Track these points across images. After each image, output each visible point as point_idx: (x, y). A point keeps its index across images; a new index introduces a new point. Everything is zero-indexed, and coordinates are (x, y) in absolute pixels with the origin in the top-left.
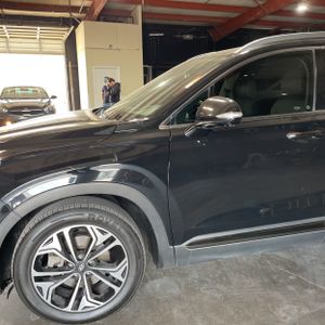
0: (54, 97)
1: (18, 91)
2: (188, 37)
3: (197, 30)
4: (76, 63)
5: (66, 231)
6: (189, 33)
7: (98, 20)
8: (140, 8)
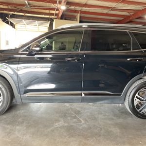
7: (61, 18)
8: (79, 15)
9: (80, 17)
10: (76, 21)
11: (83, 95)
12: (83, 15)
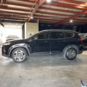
0: (19, 38)
1: (11, 36)
2: (49, 26)
3: (51, 24)
4: (24, 31)
5: (18, 51)
6: (50, 25)
7: (29, 22)
8: (38, 20)
9: (39, 21)
10: (37, 23)
11: (51, 53)
12: (40, 20)
